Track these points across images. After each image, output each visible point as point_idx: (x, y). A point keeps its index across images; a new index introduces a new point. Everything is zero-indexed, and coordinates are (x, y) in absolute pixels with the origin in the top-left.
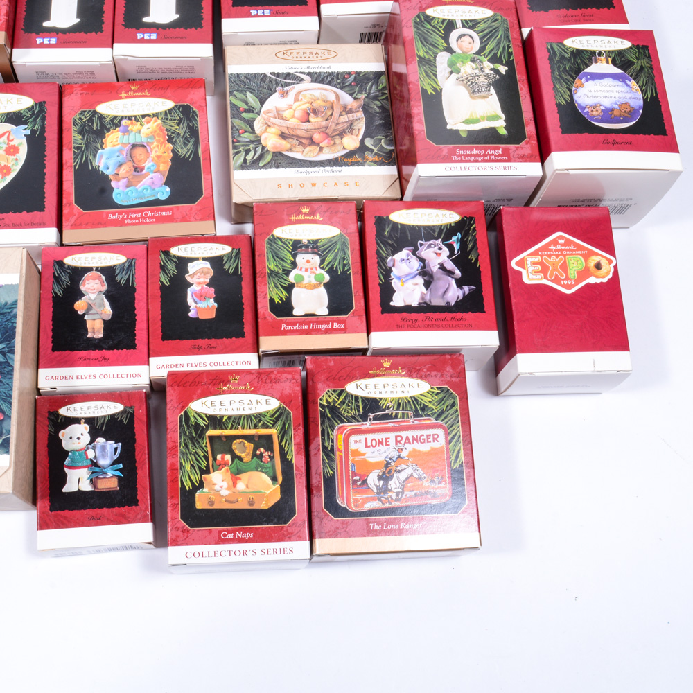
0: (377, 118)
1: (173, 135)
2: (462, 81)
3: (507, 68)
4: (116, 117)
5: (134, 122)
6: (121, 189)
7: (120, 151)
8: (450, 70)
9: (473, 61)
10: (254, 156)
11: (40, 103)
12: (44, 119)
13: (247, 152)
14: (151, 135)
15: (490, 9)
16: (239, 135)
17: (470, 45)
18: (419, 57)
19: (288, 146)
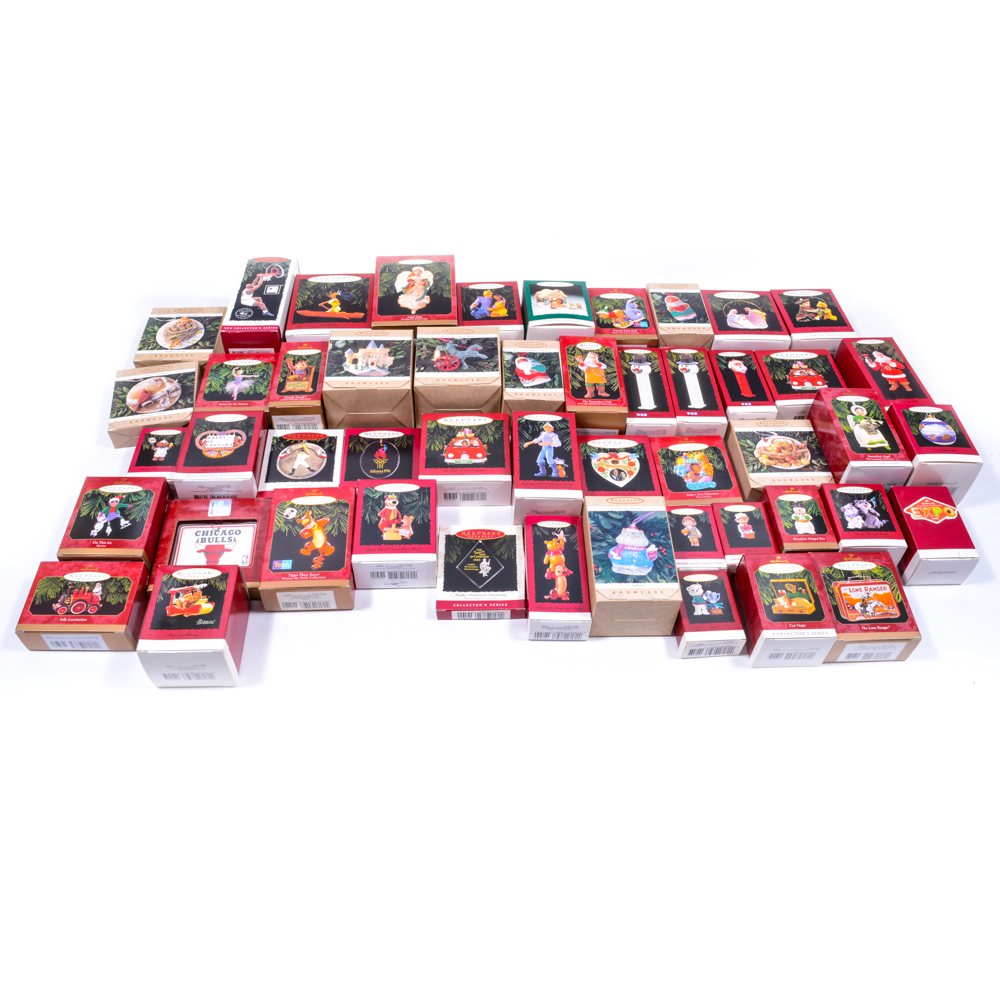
0: (815, 452)
1: (712, 460)
2: (862, 427)
3: (883, 422)
4: (679, 452)
5: (689, 453)
6: (690, 483)
7: (685, 466)
8: (855, 422)
9: (865, 419)
10: (758, 467)
11: (641, 444)
12: (644, 451)
13: (754, 465)
14: (700, 459)
15: (868, 397)
17: (862, 412)
18: (838, 417)
19: (774, 463)
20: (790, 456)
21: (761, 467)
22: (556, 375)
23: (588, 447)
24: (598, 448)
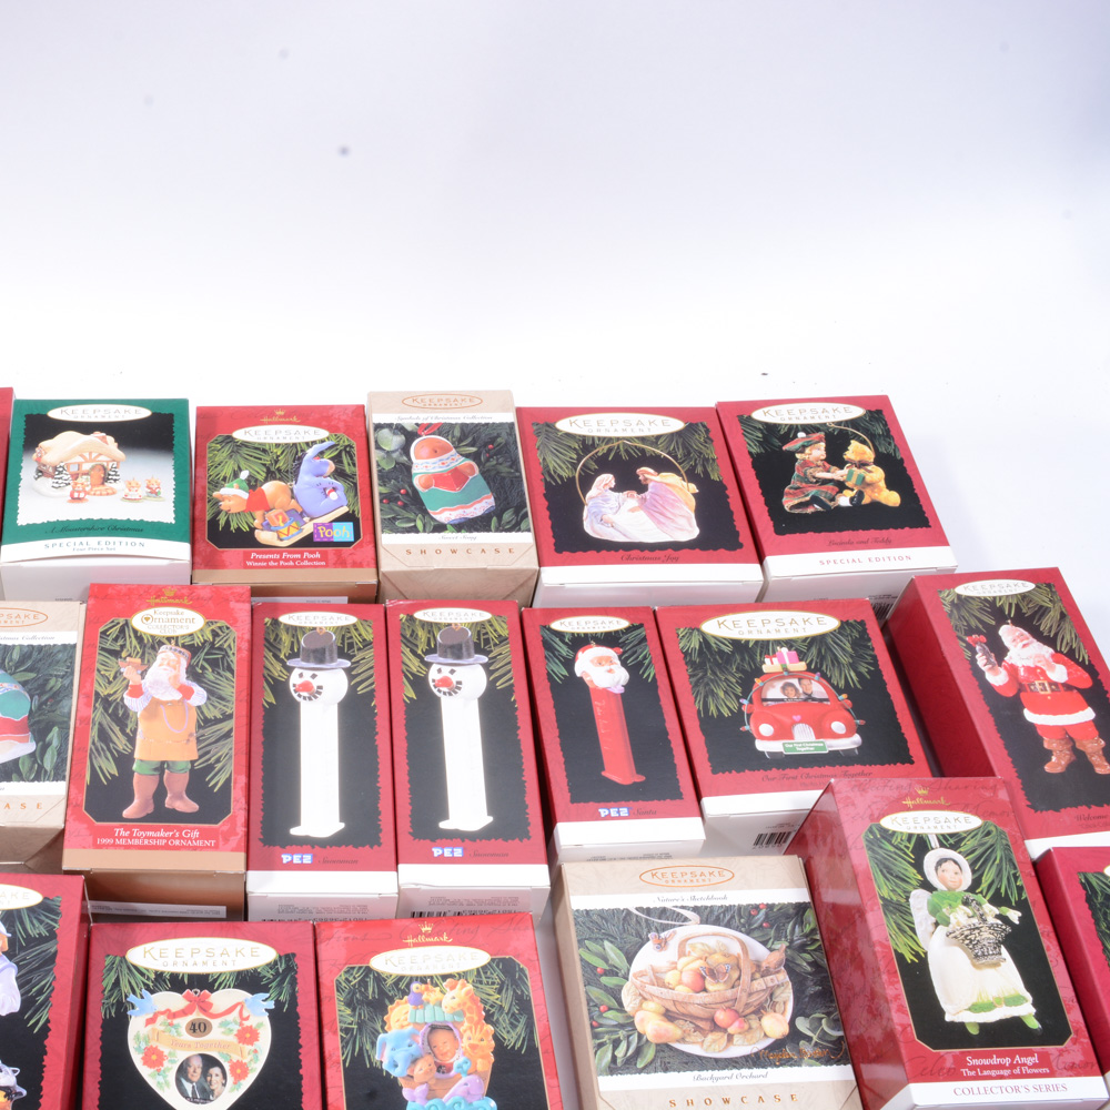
0: (810, 983)
1: (493, 1010)
2: (956, 937)
3: (1020, 914)
4: (401, 978)
5: (430, 986)
6: (418, 1102)
7: (413, 1036)
8: (933, 920)
9: (966, 903)
10: (627, 1050)
11: (287, 956)
12: (294, 982)
13: (616, 1044)
14: (458, 1009)
15: (976, 814)
16: (601, 1015)
17: (957, 877)
18: (883, 898)
19: (678, 1033)
20: (730, 1004)
21: (638, 1052)
22: (56, 729)
23: (126, 971)
24: (156, 973)
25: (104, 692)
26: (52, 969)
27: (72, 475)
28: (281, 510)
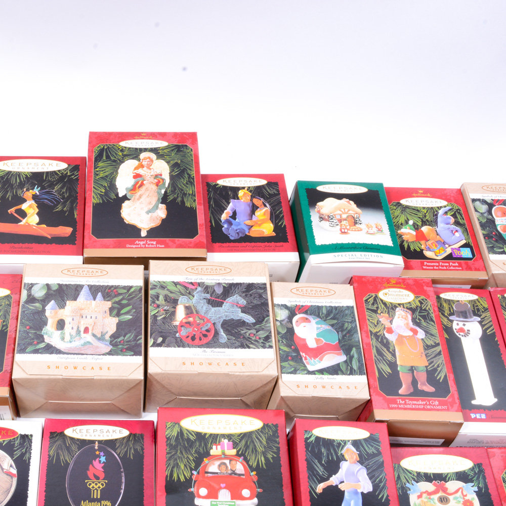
11: (478, 464)
22: (354, 349)
23: (402, 471)
24: (417, 472)
25: (374, 331)
26: (383, 470)
27: (338, 220)
28: (433, 241)
